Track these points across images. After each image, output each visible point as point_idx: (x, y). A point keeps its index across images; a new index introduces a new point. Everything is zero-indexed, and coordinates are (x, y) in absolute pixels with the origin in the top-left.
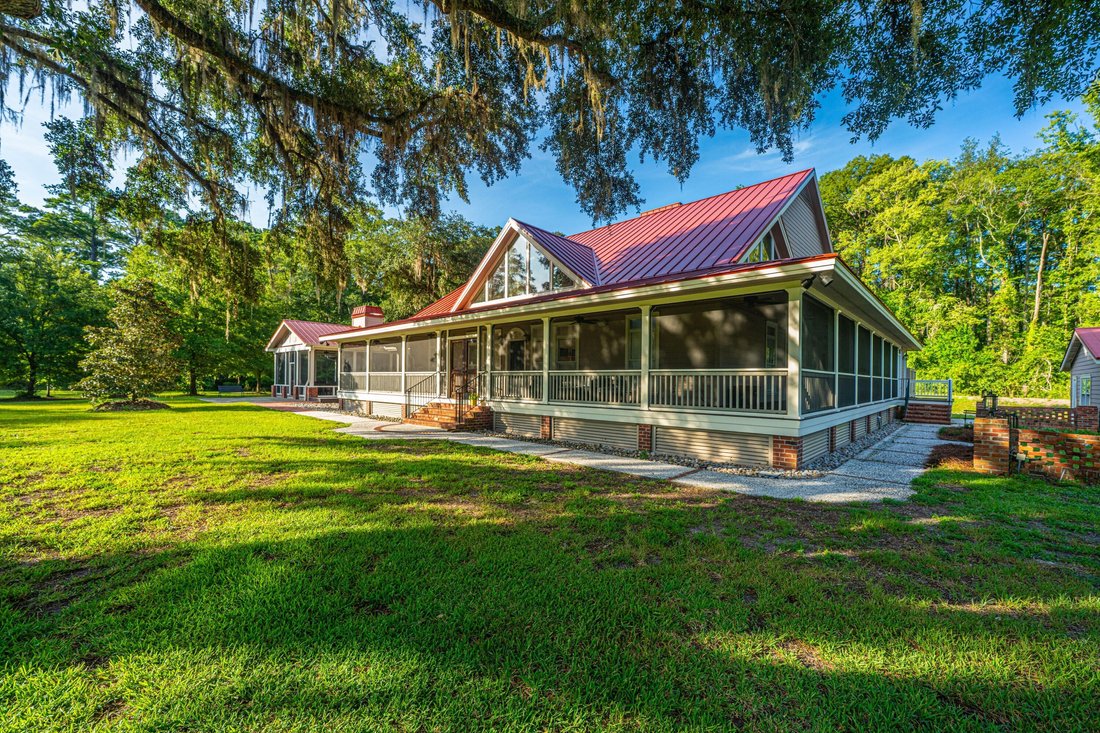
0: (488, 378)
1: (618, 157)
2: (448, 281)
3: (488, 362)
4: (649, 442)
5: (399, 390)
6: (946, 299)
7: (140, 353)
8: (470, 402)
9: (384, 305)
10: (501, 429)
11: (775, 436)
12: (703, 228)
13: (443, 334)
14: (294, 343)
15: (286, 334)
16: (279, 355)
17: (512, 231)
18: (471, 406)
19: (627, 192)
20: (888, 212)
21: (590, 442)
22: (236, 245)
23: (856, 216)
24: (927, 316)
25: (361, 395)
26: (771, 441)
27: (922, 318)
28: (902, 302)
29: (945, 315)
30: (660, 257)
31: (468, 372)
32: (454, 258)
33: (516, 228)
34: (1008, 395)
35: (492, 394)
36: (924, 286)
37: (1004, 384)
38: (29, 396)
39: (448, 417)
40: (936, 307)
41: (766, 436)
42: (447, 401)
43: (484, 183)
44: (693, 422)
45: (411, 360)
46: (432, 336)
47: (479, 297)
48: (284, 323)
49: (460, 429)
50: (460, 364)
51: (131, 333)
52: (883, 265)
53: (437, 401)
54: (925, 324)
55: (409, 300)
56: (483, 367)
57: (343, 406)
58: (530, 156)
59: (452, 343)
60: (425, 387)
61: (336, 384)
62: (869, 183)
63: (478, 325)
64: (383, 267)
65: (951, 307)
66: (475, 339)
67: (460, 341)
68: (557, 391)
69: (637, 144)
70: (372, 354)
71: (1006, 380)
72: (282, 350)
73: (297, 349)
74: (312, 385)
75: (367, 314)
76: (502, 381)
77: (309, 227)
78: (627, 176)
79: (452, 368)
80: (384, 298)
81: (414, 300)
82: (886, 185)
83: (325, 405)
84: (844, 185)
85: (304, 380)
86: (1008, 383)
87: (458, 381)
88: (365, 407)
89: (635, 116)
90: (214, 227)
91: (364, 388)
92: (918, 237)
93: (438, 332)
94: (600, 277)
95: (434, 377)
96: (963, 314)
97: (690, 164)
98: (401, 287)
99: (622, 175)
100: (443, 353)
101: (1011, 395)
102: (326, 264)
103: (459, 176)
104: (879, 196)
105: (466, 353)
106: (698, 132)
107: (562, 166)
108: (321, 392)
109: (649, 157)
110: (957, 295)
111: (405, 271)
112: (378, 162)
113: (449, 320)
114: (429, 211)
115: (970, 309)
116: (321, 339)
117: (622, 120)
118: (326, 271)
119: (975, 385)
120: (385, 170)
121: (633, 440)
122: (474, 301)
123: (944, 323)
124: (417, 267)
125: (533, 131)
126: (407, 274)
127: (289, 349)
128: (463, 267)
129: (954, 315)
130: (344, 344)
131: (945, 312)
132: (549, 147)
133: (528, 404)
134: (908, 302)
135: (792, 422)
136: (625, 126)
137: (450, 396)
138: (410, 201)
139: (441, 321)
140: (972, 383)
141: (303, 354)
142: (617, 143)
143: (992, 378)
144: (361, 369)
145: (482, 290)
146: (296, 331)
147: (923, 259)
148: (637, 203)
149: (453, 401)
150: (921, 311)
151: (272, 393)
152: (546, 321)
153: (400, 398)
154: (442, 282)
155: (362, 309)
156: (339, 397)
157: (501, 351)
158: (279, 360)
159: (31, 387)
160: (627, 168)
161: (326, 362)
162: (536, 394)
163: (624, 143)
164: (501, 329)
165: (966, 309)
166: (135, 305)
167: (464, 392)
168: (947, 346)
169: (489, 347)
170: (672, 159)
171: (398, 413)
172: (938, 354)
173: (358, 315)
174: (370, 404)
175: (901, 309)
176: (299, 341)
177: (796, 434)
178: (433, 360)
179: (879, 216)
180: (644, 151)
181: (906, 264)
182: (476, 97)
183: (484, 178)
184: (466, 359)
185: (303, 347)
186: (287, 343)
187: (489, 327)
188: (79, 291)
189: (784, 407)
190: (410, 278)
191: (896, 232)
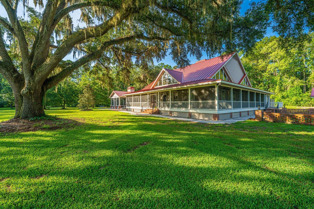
0: (159, 104)
1: (185, 56)
2: (149, 80)
3: (159, 100)
4: (190, 116)
5: (140, 106)
6: (293, 78)
7: (88, 99)
8: (155, 108)
9: (134, 86)
10: (161, 114)
11: (213, 114)
12: (207, 68)
13: (149, 94)
14: (116, 96)
15: (114, 94)
16: (112, 99)
17: (163, 71)
18: (155, 109)
19: (187, 63)
20: (273, 53)
21: (179, 116)
22: (110, 78)
23: (265, 54)
24: (287, 83)
25: (131, 107)
26: (213, 115)
27: (285, 84)
28: (279, 79)
29: (292, 83)
30: (196, 76)
31: (154, 102)
32: (151, 74)
33: (164, 70)
34: (310, 106)
35: (159, 107)
36: (287, 74)
37: (309, 103)
38: (64, 109)
39: (150, 111)
40: (289, 80)
41: (212, 114)
42: (150, 108)
43: (157, 62)
44: (198, 111)
45: (142, 100)
46: (147, 94)
47: (157, 85)
48: (113, 91)
49: (153, 114)
50: (152, 101)
51: (87, 95)
52: (272, 69)
53: (148, 108)
54: (286, 86)
55: (140, 85)
56: (157, 101)
57: (127, 110)
58: (167, 56)
59: (151, 96)
60: (145, 105)
61: (126, 105)
62: (268, 45)
63: (156, 92)
64: (134, 77)
65: (294, 80)
66: (156, 95)
67: (152, 96)
68: (173, 106)
69: (189, 53)
70: (134, 98)
71: (309, 102)
72: (113, 97)
73: (116, 97)
74: (120, 105)
75: (131, 89)
76: (162, 104)
77: (123, 74)
78: (187, 59)
79: (151, 101)
80: (134, 84)
81: (141, 84)
82: (273, 45)
83: (123, 110)
84: (260, 46)
85: (118, 105)
86: (310, 103)
87: (152, 104)
88: (132, 110)
89: (188, 47)
90: (107, 75)
91: (132, 106)
92: (283, 60)
93: (148, 94)
94: (183, 81)
95: (147, 103)
96: (298, 82)
97: (200, 57)
98: (138, 81)
99: (186, 59)
100: (149, 99)
101: (311, 106)
102: (126, 81)
103: (152, 61)
104: (271, 49)
105: (154, 98)
106: (202, 50)
107: (173, 58)
108: (122, 107)
109: (192, 55)
110: (296, 77)
111: (139, 78)
112: (136, 60)
113: (150, 91)
114: (146, 68)
115: (301, 81)
116: (123, 95)
117: (186, 48)
118: (126, 82)
119: (300, 103)
120: (137, 61)
121: (187, 115)
122: (156, 86)
123: (292, 85)
124: (142, 77)
125: (167, 50)
126: (140, 78)
127: (115, 97)
128: (153, 76)
129: (296, 83)
130: (127, 96)
131: (293, 82)
132: (171, 54)
133: (167, 109)
134: (281, 79)
135: (216, 111)
136: (187, 49)
137: (151, 107)
138: (142, 66)
139: (149, 91)
140: (299, 103)
141: (118, 99)
142: (185, 53)
143: (305, 101)
144: (132, 102)
145: (157, 84)
146: (116, 93)
147: (285, 66)
148: (190, 65)
149: (151, 108)
150: (285, 82)
151: (110, 107)
152: (170, 91)
153: (140, 108)
154: (148, 80)
155: (130, 87)
156: (126, 108)
157: (161, 98)
158: (112, 100)
159: (64, 106)
160: (187, 58)
161: (123, 100)
162: (168, 106)
163: (186, 53)
164: (161, 93)
165: (299, 81)
166: (87, 89)
167: (153, 107)
168: (292, 92)
169: (159, 97)
170: (197, 56)
171: (140, 111)
172: (289, 95)
173: (129, 89)
174: (133, 109)
175: (278, 81)
176: (117, 95)
177: (217, 113)
178: (147, 100)
179: (271, 55)
180: (191, 54)
181: (280, 68)
182: (155, 48)
183: (157, 61)
184: (154, 100)
185: (118, 97)
186: (114, 96)
187: (159, 92)
188: (73, 86)
189: (215, 108)
190: (140, 79)
191: (277, 59)
